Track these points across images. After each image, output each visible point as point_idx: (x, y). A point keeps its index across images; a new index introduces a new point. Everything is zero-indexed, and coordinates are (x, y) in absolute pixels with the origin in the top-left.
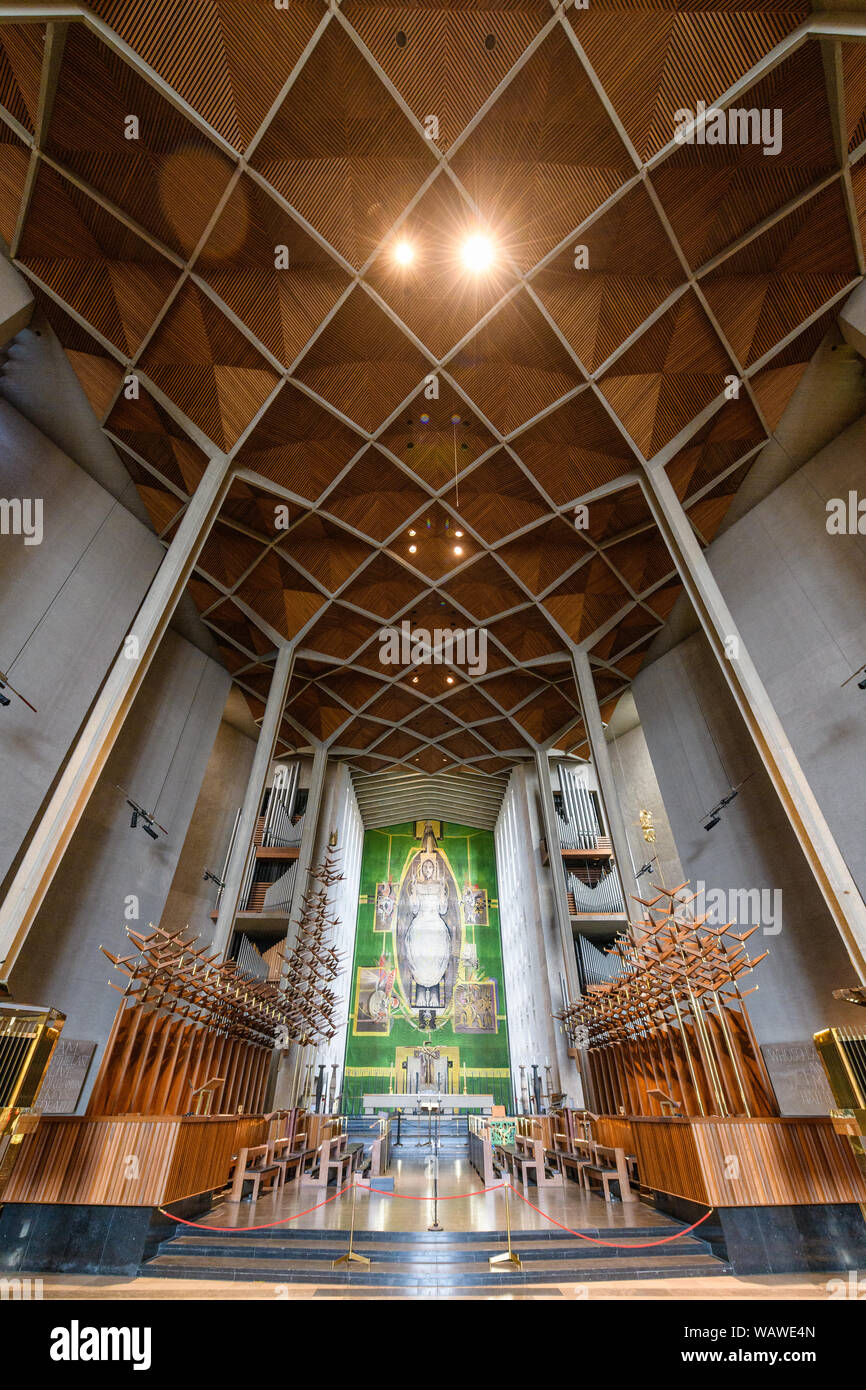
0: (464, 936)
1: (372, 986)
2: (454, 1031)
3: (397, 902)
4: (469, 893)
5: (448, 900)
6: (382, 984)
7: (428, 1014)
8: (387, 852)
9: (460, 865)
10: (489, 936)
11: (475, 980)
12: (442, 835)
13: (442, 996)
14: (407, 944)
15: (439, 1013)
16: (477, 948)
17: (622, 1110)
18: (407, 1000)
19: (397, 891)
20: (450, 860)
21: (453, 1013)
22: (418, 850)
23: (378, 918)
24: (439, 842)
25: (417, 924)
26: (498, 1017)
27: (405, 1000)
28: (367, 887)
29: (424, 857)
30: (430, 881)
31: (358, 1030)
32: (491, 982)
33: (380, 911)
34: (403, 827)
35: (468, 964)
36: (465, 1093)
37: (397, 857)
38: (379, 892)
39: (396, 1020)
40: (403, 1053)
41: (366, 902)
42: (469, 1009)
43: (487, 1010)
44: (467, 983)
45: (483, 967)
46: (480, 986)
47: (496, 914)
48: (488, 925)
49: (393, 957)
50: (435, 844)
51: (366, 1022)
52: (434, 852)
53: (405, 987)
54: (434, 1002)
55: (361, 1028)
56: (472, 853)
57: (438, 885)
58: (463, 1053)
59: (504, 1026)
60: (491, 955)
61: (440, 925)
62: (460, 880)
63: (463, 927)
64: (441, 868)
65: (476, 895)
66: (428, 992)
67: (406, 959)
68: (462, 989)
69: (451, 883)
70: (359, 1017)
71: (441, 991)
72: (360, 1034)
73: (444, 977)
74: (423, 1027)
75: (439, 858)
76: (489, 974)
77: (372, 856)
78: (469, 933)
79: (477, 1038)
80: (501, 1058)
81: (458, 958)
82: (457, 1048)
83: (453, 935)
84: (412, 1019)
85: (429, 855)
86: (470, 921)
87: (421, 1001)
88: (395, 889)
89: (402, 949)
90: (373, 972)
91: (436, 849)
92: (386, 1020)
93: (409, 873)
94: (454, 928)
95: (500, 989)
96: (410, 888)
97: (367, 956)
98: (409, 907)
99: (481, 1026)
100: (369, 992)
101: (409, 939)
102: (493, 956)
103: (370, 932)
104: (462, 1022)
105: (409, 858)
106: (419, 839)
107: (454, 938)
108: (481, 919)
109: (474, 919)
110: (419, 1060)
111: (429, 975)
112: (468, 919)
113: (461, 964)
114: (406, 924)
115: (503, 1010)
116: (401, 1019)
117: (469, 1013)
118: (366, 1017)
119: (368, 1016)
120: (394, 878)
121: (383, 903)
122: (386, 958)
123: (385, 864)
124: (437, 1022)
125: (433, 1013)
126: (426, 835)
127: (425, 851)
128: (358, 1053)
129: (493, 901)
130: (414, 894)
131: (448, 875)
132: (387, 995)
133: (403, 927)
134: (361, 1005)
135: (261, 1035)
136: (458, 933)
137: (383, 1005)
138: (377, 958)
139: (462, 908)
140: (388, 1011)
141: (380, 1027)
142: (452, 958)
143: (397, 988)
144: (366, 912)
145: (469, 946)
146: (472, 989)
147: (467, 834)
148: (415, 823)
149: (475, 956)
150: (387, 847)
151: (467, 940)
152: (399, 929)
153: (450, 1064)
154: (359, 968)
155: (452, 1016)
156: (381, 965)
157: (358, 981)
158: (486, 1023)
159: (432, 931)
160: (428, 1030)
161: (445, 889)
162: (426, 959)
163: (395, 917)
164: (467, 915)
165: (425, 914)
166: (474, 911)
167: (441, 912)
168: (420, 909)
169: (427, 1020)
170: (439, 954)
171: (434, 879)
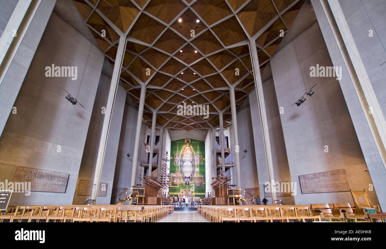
0: (196, 166)
1: (175, 177)
2: (193, 186)
4: (198, 157)
5: (193, 158)
6: (177, 176)
7: (187, 182)
8: (177, 146)
9: (196, 150)
10: (202, 167)
11: (198, 176)
12: (191, 142)
13: (191, 179)
14: (182, 168)
15: (190, 182)
16: (199, 169)
19: (180, 156)
20: (193, 149)
22: (185, 146)
23: (175, 162)
24: (190, 144)
25: (185, 164)
26: (203, 183)
27: (182, 180)
28: (172, 155)
29: (187, 148)
32: (202, 176)
33: (176, 160)
34: (181, 140)
37: (180, 148)
38: (175, 156)
40: (182, 190)
41: (172, 158)
42: (197, 182)
43: (201, 182)
45: (200, 173)
46: (200, 177)
47: (204, 161)
48: (202, 164)
49: (179, 171)
51: (173, 184)
54: (189, 180)
56: (199, 147)
57: (190, 155)
58: (195, 190)
59: (205, 185)
60: (202, 170)
61: (190, 164)
63: (196, 164)
64: (191, 151)
66: (187, 178)
67: (182, 171)
68: (195, 178)
69: (193, 154)
70: (172, 183)
71: (191, 178)
72: (172, 186)
73: (191, 175)
75: (190, 148)
76: (202, 175)
77: (173, 147)
78: (197, 165)
79: (198, 187)
80: (204, 191)
81: (194, 171)
83: (193, 166)
85: (188, 147)
87: (186, 180)
88: (179, 156)
90: (174, 174)
92: (178, 184)
95: (204, 178)
96: (183, 155)
97: (173, 171)
99: (199, 185)
100: (174, 178)
102: (203, 171)
103: (173, 165)
104: (195, 184)
106: (185, 143)
108: (200, 163)
109: (199, 163)
110: (185, 192)
111: (188, 175)
112: (197, 163)
113: (195, 172)
115: (205, 182)
116: (181, 184)
119: (174, 183)
120: (179, 153)
122: (177, 171)
123: (177, 150)
124: (189, 184)
125: (189, 182)
126: (187, 142)
128: (172, 190)
129: (204, 158)
132: (178, 179)
134: (172, 181)
136: (195, 166)
137: (177, 181)
138: (175, 171)
139: (196, 160)
141: (177, 185)
142: (193, 171)
143: (180, 177)
144: (172, 161)
145: (197, 169)
146: (198, 178)
147: (198, 142)
148: (184, 139)
149: (199, 171)
150: (177, 145)
151: (197, 167)
153: (192, 192)
154: (171, 173)
155: (193, 183)
157: (171, 176)
158: (201, 184)
159: (188, 165)
160: (187, 186)
161: (192, 156)
162: (187, 171)
163: (179, 162)
164: (197, 162)
165: (187, 161)
166: (199, 161)
167: (191, 161)
168: (185, 160)
169: (187, 184)
170: (190, 170)
171: (189, 153)
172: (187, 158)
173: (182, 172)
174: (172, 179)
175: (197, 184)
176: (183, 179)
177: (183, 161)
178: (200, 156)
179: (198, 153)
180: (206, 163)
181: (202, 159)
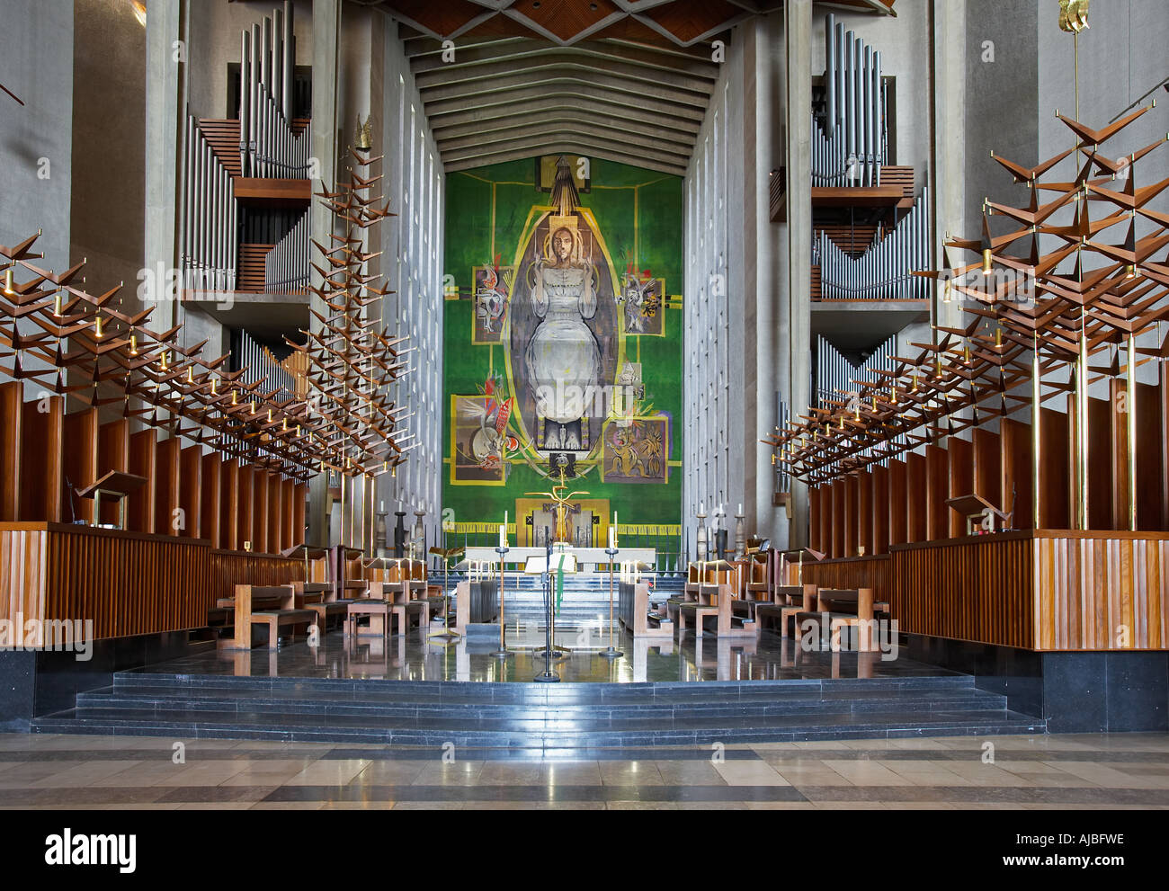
0: (622, 350)
1: (477, 420)
2: (603, 480)
3: (509, 299)
4: (633, 285)
5: (599, 296)
6: (491, 417)
7: (563, 456)
8: (488, 213)
9: (619, 239)
10: (664, 352)
11: (637, 414)
12: (590, 184)
13: (585, 435)
14: (529, 363)
15: (581, 457)
16: (644, 369)
18: (531, 441)
19: (510, 280)
20: (603, 229)
21: (601, 456)
22: (546, 210)
23: (480, 323)
24: (583, 198)
25: (547, 333)
26: (670, 464)
27: (527, 442)
29: (556, 222)
30: (566, 265)
31: (457, 479)
32: (663, 418)
33: (482, 311)
34: (514, 168)
37: (507, 222)
38: (479, 283)
39: (514, 466)
40: (525, 508)
41: (457, 296)
42: (625, 452)
43: (653, 453)
44: (625, 418)
45: (652, 396)
46: (646, 422)
47: (677, 318)
48: (663, 335)
49: (506, 381)
50: (576, 199)
51: (469, 467)
52: (574, 213)
53: (527, 422)
54: (573, 442)
55: (461, 475)
56: (642, 218)
57: (579, 272)
58: (614, 506)
59: (677, 474)
60: (664, 379)
61: (582, 334)
62: (618, 262)
63: (622, 338)
64: (586, 243)
65: (645, 288)
66: (563, 430)
67: (527, 384)
68: (616, 426)
69: (602, 266)
70: (459, 460)
71: (584, 429)
72: (461, 483)
75: (582, 224)
76: (661, 408)
77: (462, 222)
78: (630, 345)
79: (636, 488)
80: (672, 513)
82: (607, 501)
83: (604, 350)
84: (539, 465)
85: (564, 220)
86: (634, 329)
87: (553, 442)
88: (505, 278)
89: (522, 371)
90: (474, 401)
91: (578, 209)
92: (497, 465)
93: (529, 249)
94: (607, 339)
95: (676, 426)
96: (532, 276)
97: (464, 379)
98: (530, 306)
99: (643, 474)
100: (471, 429)
101: (533, 355)
102: (668, 381)
103: (466, 343)
104: (614, 469)
105: (530, 222)
106: (546, 190)
107: (606, 355)
108: (651, 326)
109: (639, 326)
110: (550, 515)
112: (629, 327)
114: (526, 335)
115: (678, 453)
116: (522, 464)
117: (626, 457)
118: (468, 462)
119: (472, 460)
120: (504, 259)
121: (487, 300)
122: (496, 383)
123: (488, 235)
124: (577, 470)
125: (571, 458)
126: (559, 184)
127: (558, 213)
128: (459, 505)
129: (673, 297)
130: (540, 283)
131: (598, 254)
132: (499, 433)
133: (521, 335)
134: (460, 446)
136: (613, 347)
137: (493, 446)
138: (482, 382)
139: (620, 308)
140: (502, 455)
141: (493, 475)
143: (513, 421)
144: (457, 313)
145: (630, 367)
146: (632, 427)
147: (635, 183)
148: (538, 159)
149: (639, 380)
150: (489, 204)
151: (630, 358)
152: (515, 338)
153: (596, 520)
154: (452, 396)
155: (600, 462)
156: (489, 391)
157: (453, 414)
158: (651, 470)
159: (570, 345)
160: (563, 478)
161: (593, 278)
163: (507, 323)
164: (628, 320)
165: (558, 317)
166: (641, 313)
167: (585, 315)
168: (549, 308)
169: (562, 467)
170: (581, 377)
171: (573, 260)
172: (559, 290)
173: (525, 391)
174: (455, 432)
175: (626, 470)
176: (534, 434)
177: (530, 318)
178: (651, 282)
179: (636, 263)
180: (687, 330)
181: (663, 302)
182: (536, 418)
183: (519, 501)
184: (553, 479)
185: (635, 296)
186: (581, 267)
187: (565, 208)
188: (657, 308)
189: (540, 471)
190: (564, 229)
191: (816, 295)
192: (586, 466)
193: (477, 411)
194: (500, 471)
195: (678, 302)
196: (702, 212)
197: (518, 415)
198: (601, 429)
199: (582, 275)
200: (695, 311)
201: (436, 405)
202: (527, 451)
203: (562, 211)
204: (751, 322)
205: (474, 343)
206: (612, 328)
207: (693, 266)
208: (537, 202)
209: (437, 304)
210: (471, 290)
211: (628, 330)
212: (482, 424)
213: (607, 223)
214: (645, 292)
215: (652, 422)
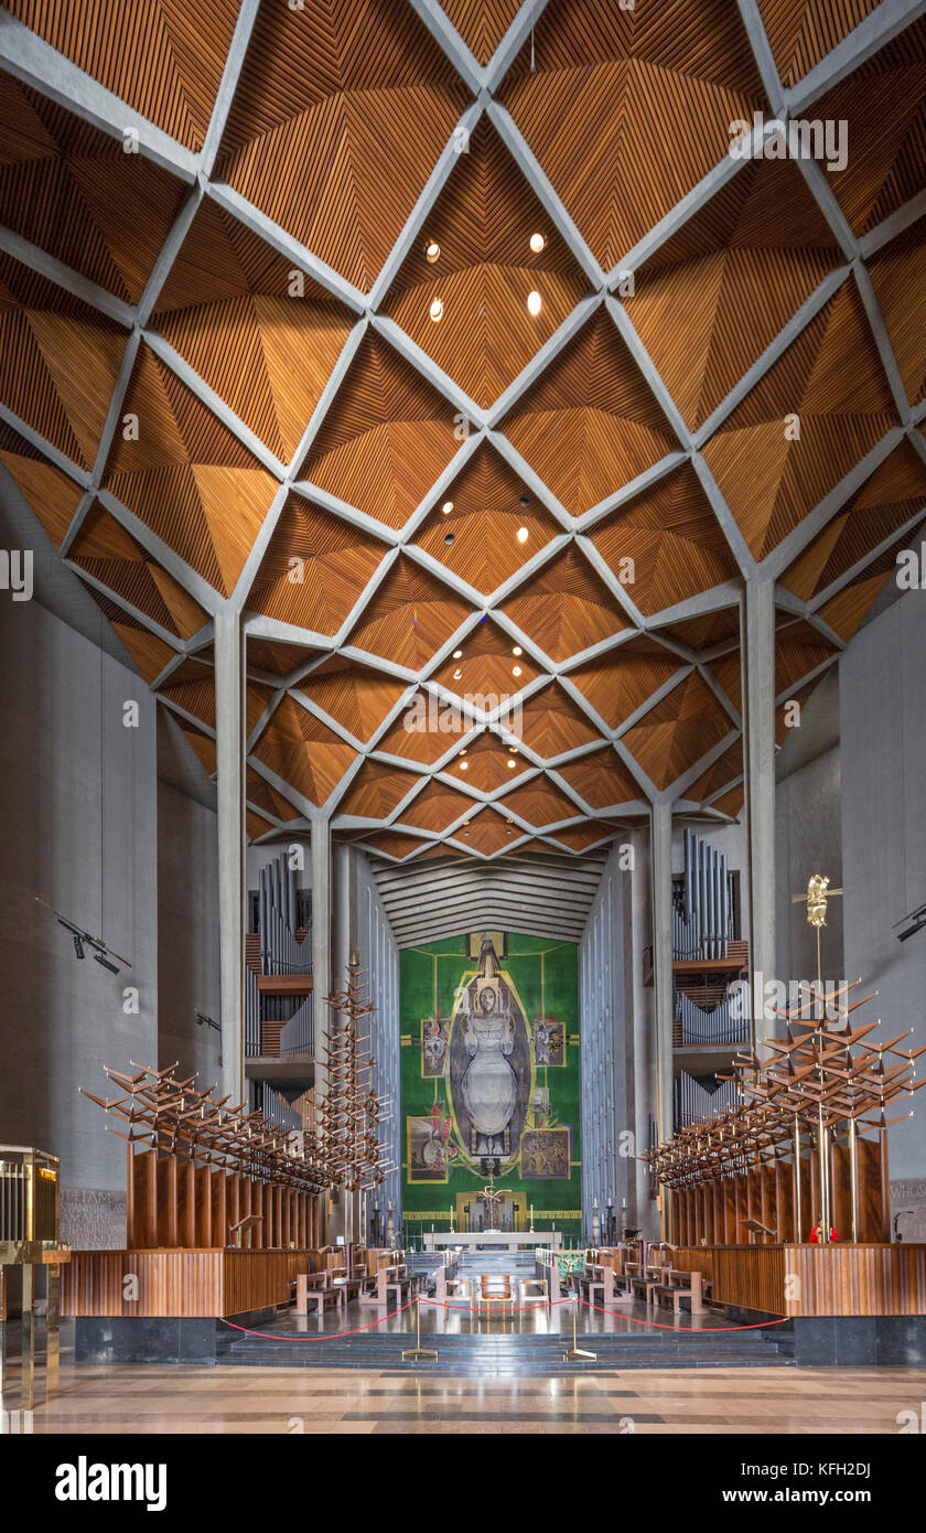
0: (533, 1079)
1: (426, 1135)
2: (521, 1177)
3: (449, 1043)
4: (541, 1028)
5: (515, 1038)
6: (437, 1132)
7: (491, 1161)
8: (432, 979)
9: (530, 993)
10: (565, 1080)
11: (546, 1127)
12: (505, 952)
13: (507, 1144)
14: (464, 1090)
15: (504, 1160)
16: (551, 1093)
17: (704, 1242)
18: (467, 1149)
19: (449, 1029)
20: (517, 987)
21: (519, 1159)
22: (474, 974)
23: (427, 1061)
24: (501, 963)
25: (477, 1068)
26: (571, 1164)
27: (464, 1151)
28: (409, 1025)
29: (482, 984)
30: (491, 1015)
31: (413, 1178)
32: (566, 1129)
33: (429, 1053)
34: (452, 944)
35: (538, 1110)
36: (532, 1232)
37: (445, 985)
38: (426, 1032)
39: (454, 1168)
40: (464, 1198)
41: (409, 1043)
42: (538, 1156)
43: (559, 1156)
44: (537, 1130)
45: (557, 1112)
46: (552, 1132)
47: (575, 1053)
48: (564, 1065)
49: (447, 1104)
50: (497, 966)
51: (421, 1171)
52: (495, 976)
53: (464, 1135)
54: (498, 1149)
55: (415, 1176)
56: (547, 979)
57: (500, 1020)
58: (530, 1200)
59: (577, 1172)
60: (567, 1098)
61: (503, 1068)
62: (529, 1011)
63: (533, 1069)
64: (505, 998)
65: (550, 1030)
66: (490, 1140)
67: (463, 1107)
68: (530, 1136)
69: (518, 1015)
70: (414, 1165)
71: (507, 1138)
72: (415, 1182)
73: (509, 1124)
74: (485, 1175)
75: (502, 984)
76: (563, 1121)
77: (412, 986)
78: (540, 1074)
79: (548, 1183)
80: (575, 1200)
81: (525, 1104)
82: (525, 1193)
83: (520, 1079)
84: (473, 1167)
85: (488, 981)
86: (543, 1062)
87: (483, 1149)
88: (445, 1027)
90: (424, 1120)
91: (498, 972)
92: (443, 1168)
93: (463, 1005)
94: (522, 1071)
95: (576, 1135)
96: (465, 1025)
97: (416, 1098)
98: (465, 1048)
99: (551, 1172)
100: (422, 1141)
101: (466, 1085)
102: (569, 1099)
103: (417, 1077)
105: (464, 982)
106: (475, 959)
107: (522, 1082)
108: (555, 1059)
109: (546, 1059)
110: (482, 1205)
111: (491, 1123)
112: (539, 1060)
113: (530, 1110)
115: (577, 1156)
116: (460, 1167)
117: (538, 1159)
118: (421, 1166)
119: (424, 1165)
121: (432, 1044)
122: (440, 1106)
123: (431, 997)
124: (501, 1170)
125: (497, 1161)
126: (484, 954)
127: (484, 976)
128: (411, 1199)
129: (572, 1037)
130: (471, 1031)
131: (514, 1005)
132: (443, 1144)
133: (459, 1071)
134: (414, 1155)
135: (303, 1181)
136: (527, 1076)
137: (439, 1154)
138: (429, 1106)
139: (532, 1046)
140: (445, 1160)
141: (439, 1176)
142: (519, 1104)
143: (454, 1135)
144: (410, 1056)
145: (540, 1091)
146: (543, 1136)
147: (540, 950)
148: (468, 937)
149: (547, 1101)
150: (432, 973)
151: (540, 1084)
152: (454, 1073)
153: (516, 1208)
154: (408, 1117)
155: (518, 1164)
156: (435, 1114)
157: (409, 1131)
158: (558, 1169)
159: (495, 1075)
160: (491, 1177)
161: (511, 1024)
162: (487, 1106)
163: (447, 1061)
164: (538, 1056)
165: (485, 1055)
166: (548, 1050)
167: (505, 1053)
168: (478, 1049)
169: (490, 1168)
170: (503, 1100)
171: (496, 1011)
172: (486, 1035)
173: (462, 1111)
174: (412, 1145)
176: (469, 1144)
177: (464, 1056)
178: (555, 1025)
179: (543, 1012)
180: (584, 1063)
181: (564, 1041)
182: (470, 1133)
183: (459, 1195)
184: (484, 1178)
185: (543, 1037)
186: (502, 1016)
187: (489, 972)
188: (559, 1045)
189: (473, 1172)
190: (488, 988)
191: (678, 1041)
192: (507, 1167)
193: (427, 1128)
194: (444, 1173)
195: (577, 1040)
196: (593, 973)
197: (457, 1130)
198: (518, 1139)
199: (502, 1023)
200: (588, 1047)
201: (396, 1126)
202: (464, 1158)
203: (487, 975)
204: (630, 1061)
205: (423, 1076)
206: (525, 1061)
207: (587, 1013)
208: (468, 968)
209: (396, 1050)
210: (419, 1037)
211: (538, 1063)
212: (431, 1136)
213: (521, 982)
214: (551, 1034)
215: (557, 1133)
